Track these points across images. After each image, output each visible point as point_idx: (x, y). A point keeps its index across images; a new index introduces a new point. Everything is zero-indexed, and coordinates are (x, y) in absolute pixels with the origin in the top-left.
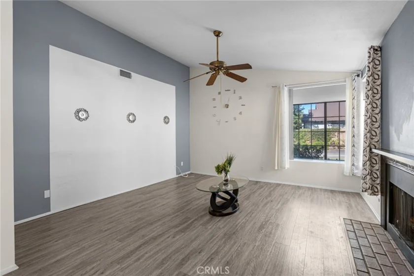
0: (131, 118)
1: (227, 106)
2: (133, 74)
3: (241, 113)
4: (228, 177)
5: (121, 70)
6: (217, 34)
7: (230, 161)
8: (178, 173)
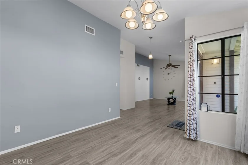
0: (139, 79)
1: (169, 74)
2: (140, 65)
3: (174, 77)
4: (173, 95)
5: (138, 65)
6: (170, 56)
7: (173, 91)
8: (150, 98)
